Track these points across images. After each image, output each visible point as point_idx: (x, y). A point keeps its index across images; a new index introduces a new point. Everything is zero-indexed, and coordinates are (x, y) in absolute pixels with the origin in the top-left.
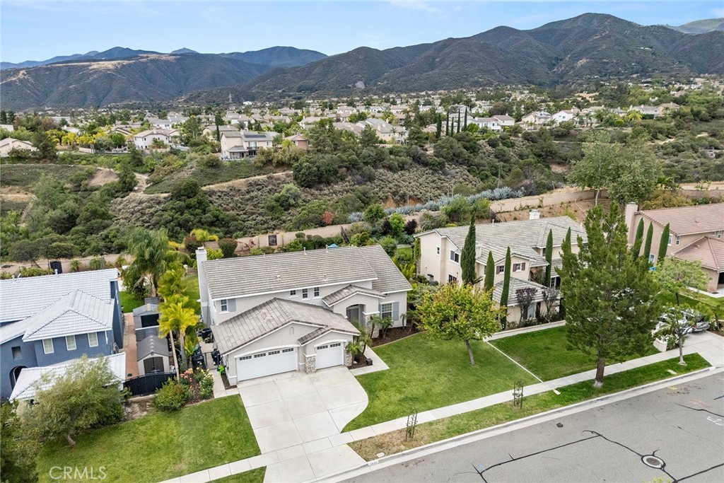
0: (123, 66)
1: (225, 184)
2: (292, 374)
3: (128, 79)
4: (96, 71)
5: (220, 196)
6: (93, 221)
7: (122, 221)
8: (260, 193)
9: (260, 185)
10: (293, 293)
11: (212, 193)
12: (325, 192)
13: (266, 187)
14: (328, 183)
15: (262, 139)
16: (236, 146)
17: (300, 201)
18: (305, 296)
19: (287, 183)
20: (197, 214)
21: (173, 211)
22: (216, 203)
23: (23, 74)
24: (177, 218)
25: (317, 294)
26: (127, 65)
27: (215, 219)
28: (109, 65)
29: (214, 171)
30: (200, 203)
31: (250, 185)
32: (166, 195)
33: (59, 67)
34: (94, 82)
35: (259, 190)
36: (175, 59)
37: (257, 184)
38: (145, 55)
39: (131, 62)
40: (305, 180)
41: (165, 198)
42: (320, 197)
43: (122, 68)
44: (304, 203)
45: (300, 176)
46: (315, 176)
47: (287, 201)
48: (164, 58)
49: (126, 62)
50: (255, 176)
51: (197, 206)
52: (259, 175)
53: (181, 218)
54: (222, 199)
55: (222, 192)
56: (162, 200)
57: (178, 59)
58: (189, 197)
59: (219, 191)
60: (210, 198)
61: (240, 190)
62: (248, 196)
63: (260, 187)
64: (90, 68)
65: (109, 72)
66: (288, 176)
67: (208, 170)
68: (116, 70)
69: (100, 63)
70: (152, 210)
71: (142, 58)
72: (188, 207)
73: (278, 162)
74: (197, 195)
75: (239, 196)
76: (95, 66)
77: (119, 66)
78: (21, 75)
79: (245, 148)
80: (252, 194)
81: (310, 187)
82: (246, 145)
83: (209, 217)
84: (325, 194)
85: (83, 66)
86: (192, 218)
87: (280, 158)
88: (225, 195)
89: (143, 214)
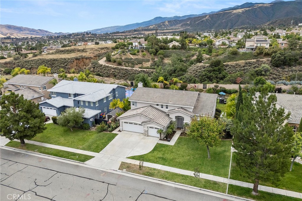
0: (246, 11)
1: (235, 62)
2: (140, 134)
3: (246, 16)
4: (234, 14)
5: (230, 67)
6: (180, 72)
7: (189, 73)
8: (249, 67)
9: (251, 64)
10: (157, 105)
11: (227, 66)
12: (286, 70)
13: (254, 65)
14: (290, 65)
15: (265, 42)
16: (251, 46)
17: (268, 73)
18: (162, 107)
19: (265, 63)
20: (216, 74)
21: (207, 71)
22: (227, 70)
23: (208, 17)
24: (207, 74)
25: (167, 108)
26: (248, 10)
27: (223, 77)
28: (240, 11)
29: (234, 56)
30: (219, 69)
31: (246, 63)
32: (208, 65)
33: (221, 13)
34: (232, 18)
35: (249, 66)
36: (270, 6)
37: (249, 63)
38: (257, 5)
39: (250, 8)
40: (275, 63)
41: (207, 66)
42: (281, 72)
43: (245, 12)
44: (270, 74)
45: (273, 61)
46: (282, 61)
47: (261, 72)
48: (265, 5)
49: (248, 9)
50: (251, 59)
51: (217, 71)
52: (254, 59)
53: (209, 74)
54: (231, 69)
55: (232, 66)
56: (206, 66)
57: (272, 5)
58: (216, 66)
59: (231, 65)
60: (225, 68)
61: (240, 65)
62: (243, 68)
63: (250, 65)
64: (232, 13)
65: (239, 14)
66: (268, 60)
67: (231, 56)
68: (243, 13)
69: (237, 10)
70: (200, 70)
71: (255, 6)
72: (214, 71)
73: (265, 53)
74: (219, 66)
75: (239, 68)
76: (235, 11)
77: (244, 11)
78: (207, 18)
79: (255, 46)
80: (245, 68)
81: (277, 66)
82: (255, 45)
83: (221, 76)
84: (285, 71)
85: (230, 12)
86: (214, 75)
87: (267, 51)
88: (233, 67)
89: (197, 71)
